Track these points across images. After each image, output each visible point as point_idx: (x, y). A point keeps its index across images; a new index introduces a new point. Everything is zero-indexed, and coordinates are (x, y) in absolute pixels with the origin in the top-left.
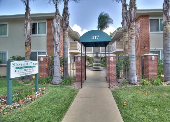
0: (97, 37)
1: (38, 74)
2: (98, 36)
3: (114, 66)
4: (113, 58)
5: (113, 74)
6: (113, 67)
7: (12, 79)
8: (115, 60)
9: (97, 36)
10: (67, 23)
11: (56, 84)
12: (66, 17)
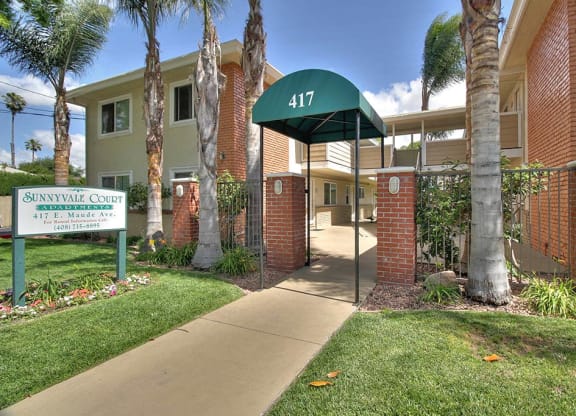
0: (306, 99)
1: (123, 230)
2: (312, 93)
3: (405, 216)
4: (401, 180)
5: (399, 250)
6: (401, 221)
7: (22, 237)
8: (408, 190)
9: (308, 93)
10: (255, 67)
11: (202, 270)
12: (253, 48)
